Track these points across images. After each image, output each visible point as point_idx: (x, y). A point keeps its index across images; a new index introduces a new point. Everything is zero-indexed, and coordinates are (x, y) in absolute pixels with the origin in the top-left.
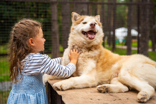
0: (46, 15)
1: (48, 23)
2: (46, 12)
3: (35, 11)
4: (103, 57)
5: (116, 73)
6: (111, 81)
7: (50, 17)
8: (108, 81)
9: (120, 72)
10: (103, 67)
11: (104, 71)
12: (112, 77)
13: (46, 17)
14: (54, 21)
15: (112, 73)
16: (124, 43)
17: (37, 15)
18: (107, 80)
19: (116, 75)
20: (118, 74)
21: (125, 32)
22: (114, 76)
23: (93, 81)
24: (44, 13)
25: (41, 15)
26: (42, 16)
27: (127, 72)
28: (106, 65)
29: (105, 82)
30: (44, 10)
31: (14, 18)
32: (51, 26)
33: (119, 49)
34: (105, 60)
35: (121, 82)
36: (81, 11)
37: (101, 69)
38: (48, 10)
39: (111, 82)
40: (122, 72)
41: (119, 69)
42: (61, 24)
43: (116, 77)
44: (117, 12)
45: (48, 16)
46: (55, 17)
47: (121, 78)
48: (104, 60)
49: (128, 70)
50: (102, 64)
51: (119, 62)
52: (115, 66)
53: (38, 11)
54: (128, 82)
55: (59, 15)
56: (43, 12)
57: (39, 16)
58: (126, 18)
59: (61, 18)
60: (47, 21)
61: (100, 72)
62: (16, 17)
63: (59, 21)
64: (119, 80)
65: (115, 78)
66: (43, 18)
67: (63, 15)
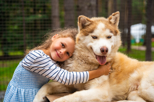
0: (44, 10)
1: (48, 20)
2: (44, 6)
3: (31, 6)
4: (117, 65)
5: (134, 85)
6: (129, 95)
7: (50, 13)
8: (125, 94)
9: (140, 84)
10: (117, 79)
11: (118, 82)
12: (130, 90)
13: (45, 13)
14: (55, 17)
15: (130, 85)
16: (142, 43)
17: (35, 10)
18: (123, 93)
19: (136, 87)
20: (138, 86)
21: (142, 29)
22: (133, 88)
23: (105, 97)
24: (42, 8)
25: (38, 10)
26: (40, 11)
27: (150, 84)
28: (121, 75)
29: (121, 96)
30: (42, 5)
31: (6, 15)
32: (50, 23)
33: (135, 50)
34: (120, 68)
35: (142, 98)
36: (88, 4)
37: (115, 81)
38: (47, 4)
39: (128, 97)
40: (143, 85)
41: (139, 79)
42: (63, 21)
43: (135, 90)
44: (133, 5)
45: (47, 12)
46: (56, 12)
47: (142, 93)
48: (118, 69)
49: (151, 81)
50: (117, 75)
51: (139, 70)
52: (134, 76)
53: (35, 6)
54: (152, 98)
55: (61, 10)
56: (41, 6)
57: (37, 12)
58: (144, 12)
59: (63, 13)
60: (46, 18)
61: (114, 84)
62: (8, 13)
63: (60, 17)
64: (140, 95)
65: (134, 92)
66: (41, 14)
67: (66, 10)
